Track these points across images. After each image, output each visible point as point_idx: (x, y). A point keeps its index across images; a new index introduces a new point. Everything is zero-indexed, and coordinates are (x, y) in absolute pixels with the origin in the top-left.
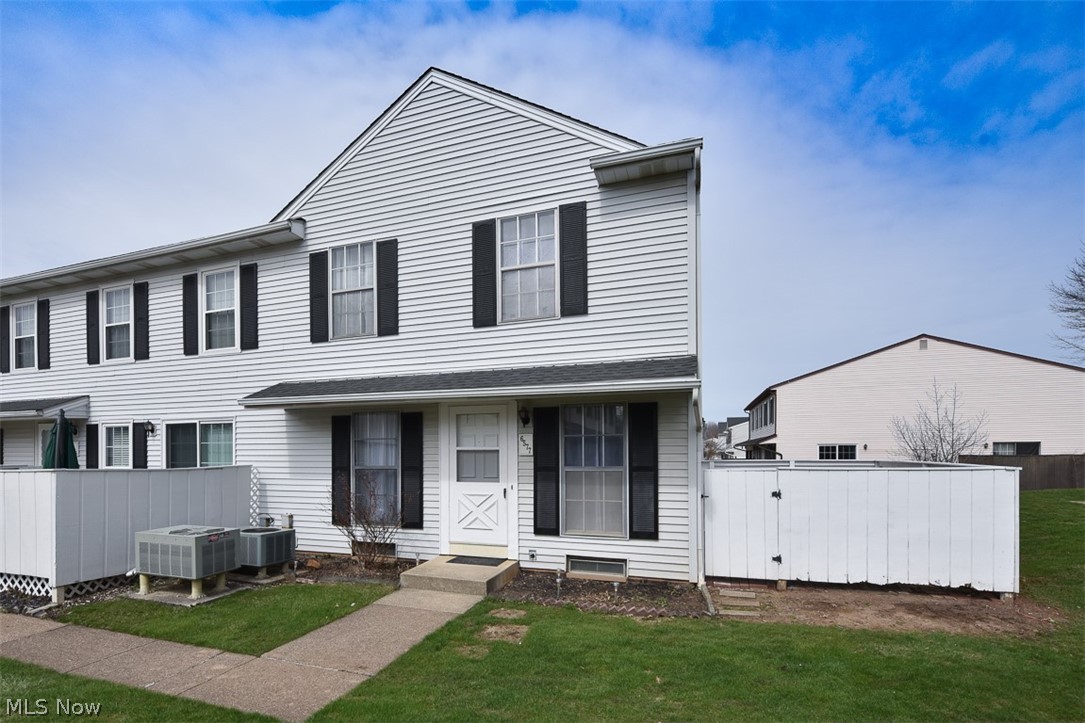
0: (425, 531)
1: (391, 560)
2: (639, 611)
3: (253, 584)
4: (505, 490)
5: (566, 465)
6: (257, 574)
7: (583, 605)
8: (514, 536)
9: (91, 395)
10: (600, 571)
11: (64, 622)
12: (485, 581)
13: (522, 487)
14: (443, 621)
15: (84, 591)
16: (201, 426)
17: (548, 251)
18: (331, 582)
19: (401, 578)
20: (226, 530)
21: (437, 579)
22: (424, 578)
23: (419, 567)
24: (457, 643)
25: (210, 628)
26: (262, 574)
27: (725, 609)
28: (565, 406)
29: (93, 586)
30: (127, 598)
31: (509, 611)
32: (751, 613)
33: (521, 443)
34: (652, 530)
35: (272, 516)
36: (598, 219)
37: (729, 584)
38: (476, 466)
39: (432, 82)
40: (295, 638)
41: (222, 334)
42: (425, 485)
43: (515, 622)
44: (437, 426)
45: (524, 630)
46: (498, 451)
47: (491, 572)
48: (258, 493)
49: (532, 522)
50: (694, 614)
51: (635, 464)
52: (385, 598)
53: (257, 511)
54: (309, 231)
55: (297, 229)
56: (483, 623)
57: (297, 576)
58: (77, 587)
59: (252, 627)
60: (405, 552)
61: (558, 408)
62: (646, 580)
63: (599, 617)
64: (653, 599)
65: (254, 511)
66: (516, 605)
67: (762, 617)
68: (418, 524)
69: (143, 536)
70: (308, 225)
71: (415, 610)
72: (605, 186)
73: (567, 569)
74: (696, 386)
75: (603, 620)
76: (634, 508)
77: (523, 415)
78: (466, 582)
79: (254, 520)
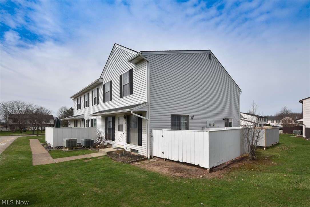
0: (115, 142)
4: (123, 133)
5: (131, 128)
8: (124, 143)
9: (84, 114)
11: (48, 152)
16: (94, 119)
17: (128, 80)
19: (99, 150)
31: (101, 158)
33: (125, 123)
34: (141, 144)
36: (134, 72)
39: (115, 46)
42: (115, 132)
43: (96, 159)
44: (116, 119)
46: (123, 125)
48: (98, 133)
49: (126, 141)
51: (139, 128)
52: (92, 154)
55: (102, 80)
58: (57, 147)
61: (130, 115)
62: (141, 155)
66: (106, 157)
72: (135, 64)
73: (131, 151)
76: (139, 138)
79: (97, 138)
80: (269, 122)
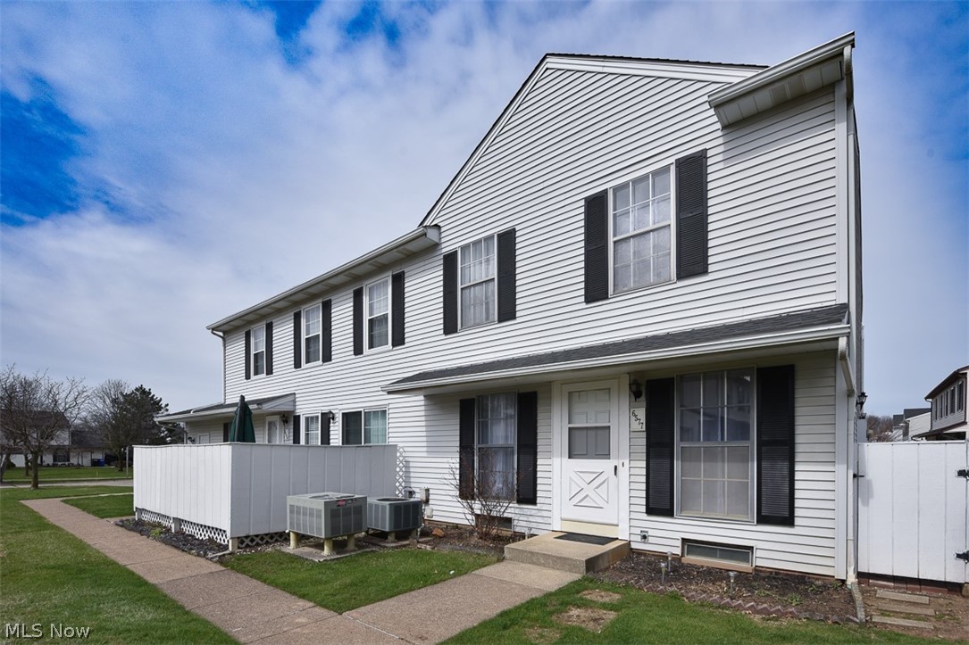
0: (538, 506)
1: (509, 534)
2: (760, 607)
3: (381, 546)
4: (616, 467)
5: (682, 440)
6: (387, 538)
7: (690, 594)
8: (625, 515)
9: (296, 392)
10: (722, 557)
11: (225, 566)
12: (584, 560)
13: (634, 464)
14: (527, 597)
15: (254, 543)
16: (365, 413)
17: (664, 212)
18: (445, 549)
19: (506, 550)
20: (356, 496)
21: (537, 553)
22: (526, 551)
23: (527, 540)
24: (529, 623)
25: (320, 582)
26: (391, 538)
27: (883, 615)
28: (682, 377)
29: (262, 539)
30: (279, 551)
31: (603, 593)
32: (922, 624)
33: (633, 418)
34: (786, 514)
35: (414, 489)
36: (721, 166)
37: (892, 584)
38: (588, 443)
39: (547, 69)
40: (382, 600)
41: (380, 336)
42: (539, 462)
43: (604, 606)
44: (550, 405)
45: (611, 615)
46: (609, 427)
47: (595, 550)
48: (403, 469)
49: (643, 501)
50: (835, 618)
51: (765, 438)
52: (484, 569)
53: (403, 484)
54: (443, 235)
55: (432, 235)
56: (568, 604)
57: (418, 542)
58: (249, 539)
59: (353, 584)
60: (520, 526)
61: (673, 378)
62: (777, 572)
63: (707, 610)
64: (783, 595)
65: (401, 485)
66: (613, 588)
67: (936, 629)
68: (532, 500)
69: (292, 500)
70: (443, 229)
71: (507, 582)
72: (728, 127)
73: (682, 553)
74: (843, 335)
75: (711, 615)
76: (763, 489)
77: (634, 388)
78: (565, 559)
79: (400, 492)
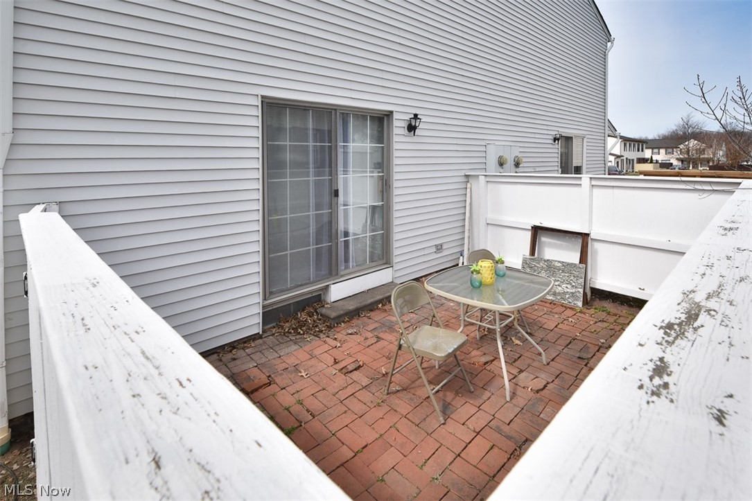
80: (647, 154)
